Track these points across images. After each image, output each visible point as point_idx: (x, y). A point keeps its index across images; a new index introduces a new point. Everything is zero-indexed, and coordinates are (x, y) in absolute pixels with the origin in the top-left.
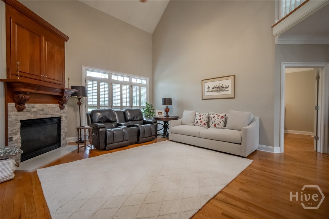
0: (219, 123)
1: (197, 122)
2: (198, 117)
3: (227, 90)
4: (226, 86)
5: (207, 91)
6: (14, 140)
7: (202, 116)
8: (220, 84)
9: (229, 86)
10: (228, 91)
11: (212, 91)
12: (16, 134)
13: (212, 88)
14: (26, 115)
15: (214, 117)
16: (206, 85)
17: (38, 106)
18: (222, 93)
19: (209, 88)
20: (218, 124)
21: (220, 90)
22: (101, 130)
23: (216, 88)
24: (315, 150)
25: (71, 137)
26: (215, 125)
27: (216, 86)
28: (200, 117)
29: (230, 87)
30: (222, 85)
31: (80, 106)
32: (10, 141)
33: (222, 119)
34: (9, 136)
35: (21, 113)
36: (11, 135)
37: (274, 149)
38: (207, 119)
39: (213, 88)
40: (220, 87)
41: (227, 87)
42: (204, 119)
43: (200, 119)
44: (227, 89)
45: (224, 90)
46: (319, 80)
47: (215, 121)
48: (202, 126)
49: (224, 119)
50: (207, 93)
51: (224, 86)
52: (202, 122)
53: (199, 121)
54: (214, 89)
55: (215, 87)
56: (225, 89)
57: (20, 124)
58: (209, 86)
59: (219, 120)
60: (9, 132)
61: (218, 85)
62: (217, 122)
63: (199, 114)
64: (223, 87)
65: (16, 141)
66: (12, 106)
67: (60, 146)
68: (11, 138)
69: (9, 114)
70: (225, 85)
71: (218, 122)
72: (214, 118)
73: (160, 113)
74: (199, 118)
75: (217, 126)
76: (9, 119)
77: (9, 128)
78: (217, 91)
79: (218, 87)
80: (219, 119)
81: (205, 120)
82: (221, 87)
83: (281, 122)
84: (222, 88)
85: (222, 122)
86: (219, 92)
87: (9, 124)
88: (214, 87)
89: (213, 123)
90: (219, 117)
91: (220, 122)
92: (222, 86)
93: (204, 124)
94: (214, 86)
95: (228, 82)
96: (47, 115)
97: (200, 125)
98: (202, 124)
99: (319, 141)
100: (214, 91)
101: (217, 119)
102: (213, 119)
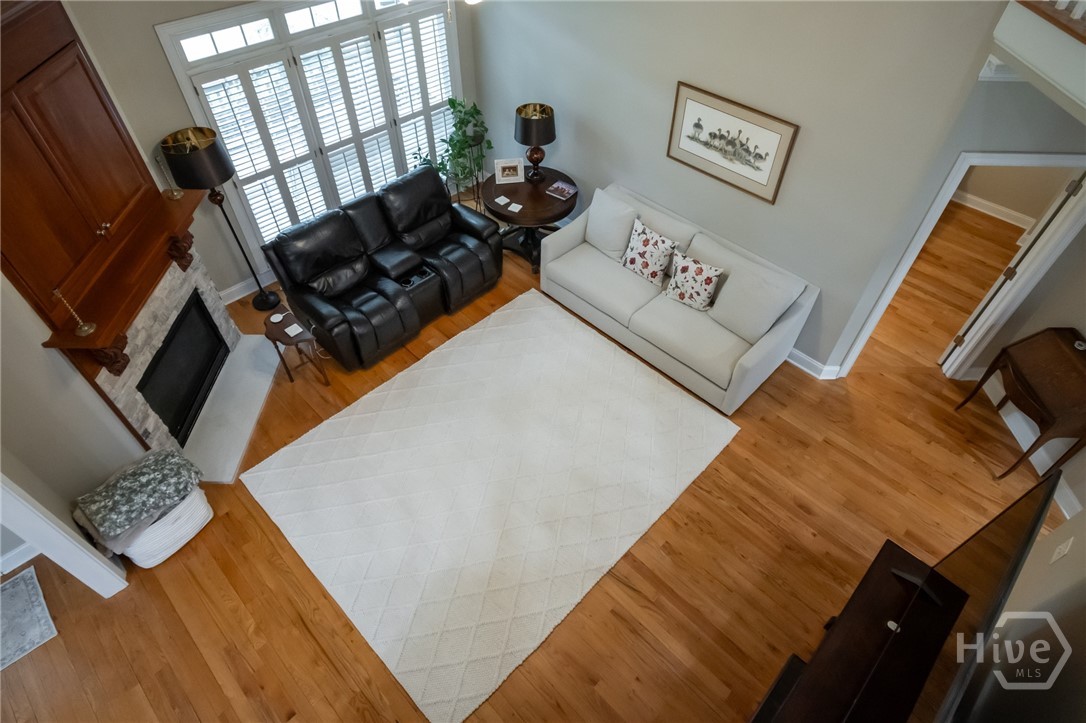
0: (695, 295)
1: (633, 261)
2: (636, 243)
3: (758, 168)
4: (757, 151)
5: (691, 135)
6: (150, 430)
7: (650, 247)
8: (740, 132)
9: (767, 154)
10: (758, 172)
11: (706, 144)
12: (146, 417)
13: (710, 134)
14: (136, 365)
15: (685, 270)
16: (694, 110)
17: (142, 320)
18: (737, 167)
19: (698, 126)
20: (691, 296)
21: (734, 154)
22: (336, 330)
23: (723, 142)
24: (940, 362)
25: (229, 286)
26: (682, 296)
27: (726, 134)
28: (645, 249)
29: (770, 160)
30: (748, 139)
31: (221, 207)
32: (147, 437)
33: (707, 287)
34: (140, 432)
35: (127, 372)
36: (141, 427)
37: (822, 371)
38: (664, 261)
39: (713, 136)
40: (737, 142)
41: (761, 157)
42: (654, 260)
43: (642, 255)
44: (757, 164)
45: (748, 163)
46: (1072, 197)
47: (686, 284)
48: (645, 276)
49: (711, 288)
50: (688, 139)
51: (752, 149)
52: (646, 265)
53: (639, 261)
54: (716, 142)
55: (722, 137)
56: (752, 161)
57: (139, 394)
58: (699, 120)
59: (697, 287)
60: (135, 426)
61: (734, 134)
62: (690, 291)
63: (644, 232)
64: (747, 151)
65: (157, 428)
66: (103, 376)
67: (227, 351)
68: (146, 431)
69: (112, 397)
70: (756, 147)
71: (693, 292)
72: (684, 275)
73: (510, 168)
74: (642, 249)
75: (687, 300)
76: (119, 406)
77: (130, 420)
78: (724, 152)
79: (732, 142)
80: (699, 284)
81: (659, 263)
82: (742, 145)
83: (872, 317)
84: (744, 153)
85: (704, 296)
86: (731, 160)
87: (125, 414)
88: (718, 133)
89: (677, 287)
90: (700, 278)
91: (698, 294)
92: (744, 142)
93: (654, 275)
94: (720, 130)
95: (767, 140)
96: (168, 318)
97: (639, 272)
98: (647, 272)
99: (958, 349)
100: (715, 148)
101: (692, 282)
102: (679, 277)
